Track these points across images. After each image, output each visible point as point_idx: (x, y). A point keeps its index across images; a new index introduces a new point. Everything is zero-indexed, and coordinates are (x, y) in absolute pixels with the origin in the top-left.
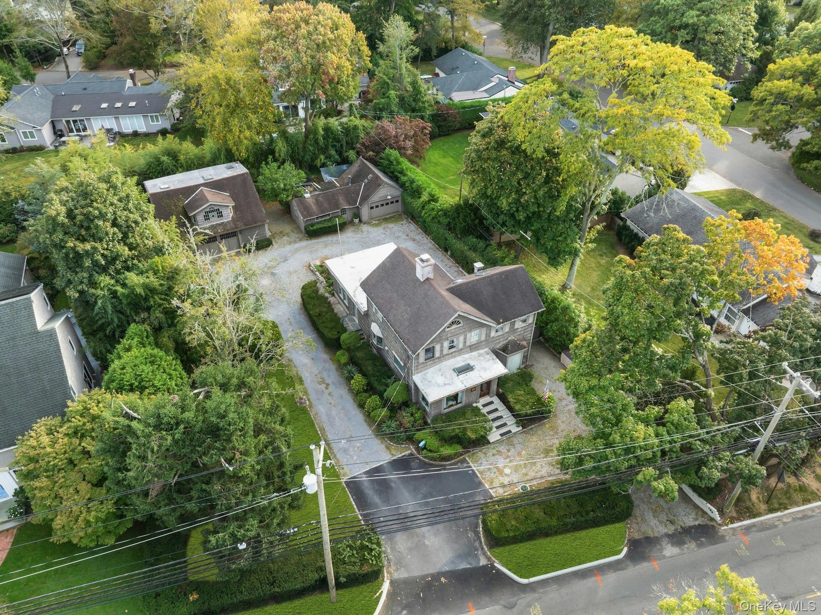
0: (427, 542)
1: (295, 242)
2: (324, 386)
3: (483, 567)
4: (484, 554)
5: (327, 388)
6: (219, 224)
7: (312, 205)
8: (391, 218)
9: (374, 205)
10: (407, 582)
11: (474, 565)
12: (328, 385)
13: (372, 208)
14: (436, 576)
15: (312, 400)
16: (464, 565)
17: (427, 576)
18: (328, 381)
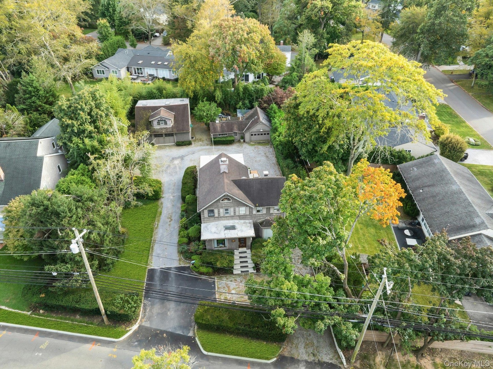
0: (169, 313)
1: (204, 145)
2: (170, 220)
3: (190, 337)
4: (194, 331)
5: (170, 221)
6: (164, 128)
7: (218, 127)
8: (262, 143)
9: (254, 134)
10: (147, 329)
11: (185, 334)
12: (172, 220)
13: (252, 135)
14: (162, 332)
15: (159, 226)
16: (180, 332)
17: (158, 330)
18: (173, 218)
